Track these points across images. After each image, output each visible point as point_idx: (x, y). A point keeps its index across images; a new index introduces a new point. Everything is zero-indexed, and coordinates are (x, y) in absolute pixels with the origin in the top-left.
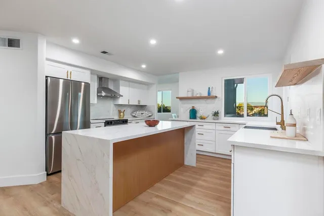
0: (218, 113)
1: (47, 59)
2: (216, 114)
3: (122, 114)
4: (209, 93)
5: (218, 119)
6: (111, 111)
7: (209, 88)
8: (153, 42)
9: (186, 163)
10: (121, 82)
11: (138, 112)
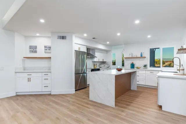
0: (146, 65)
1: (75, 43)
2: (145, 66)
3: (95, 66)
4: (141, 56)
5: (146, 69)
6: (91, 64)
7: (141, 53)
8: (119, 34)
9: (132, 89)
10: (96, 50)
11: (102, 65)
